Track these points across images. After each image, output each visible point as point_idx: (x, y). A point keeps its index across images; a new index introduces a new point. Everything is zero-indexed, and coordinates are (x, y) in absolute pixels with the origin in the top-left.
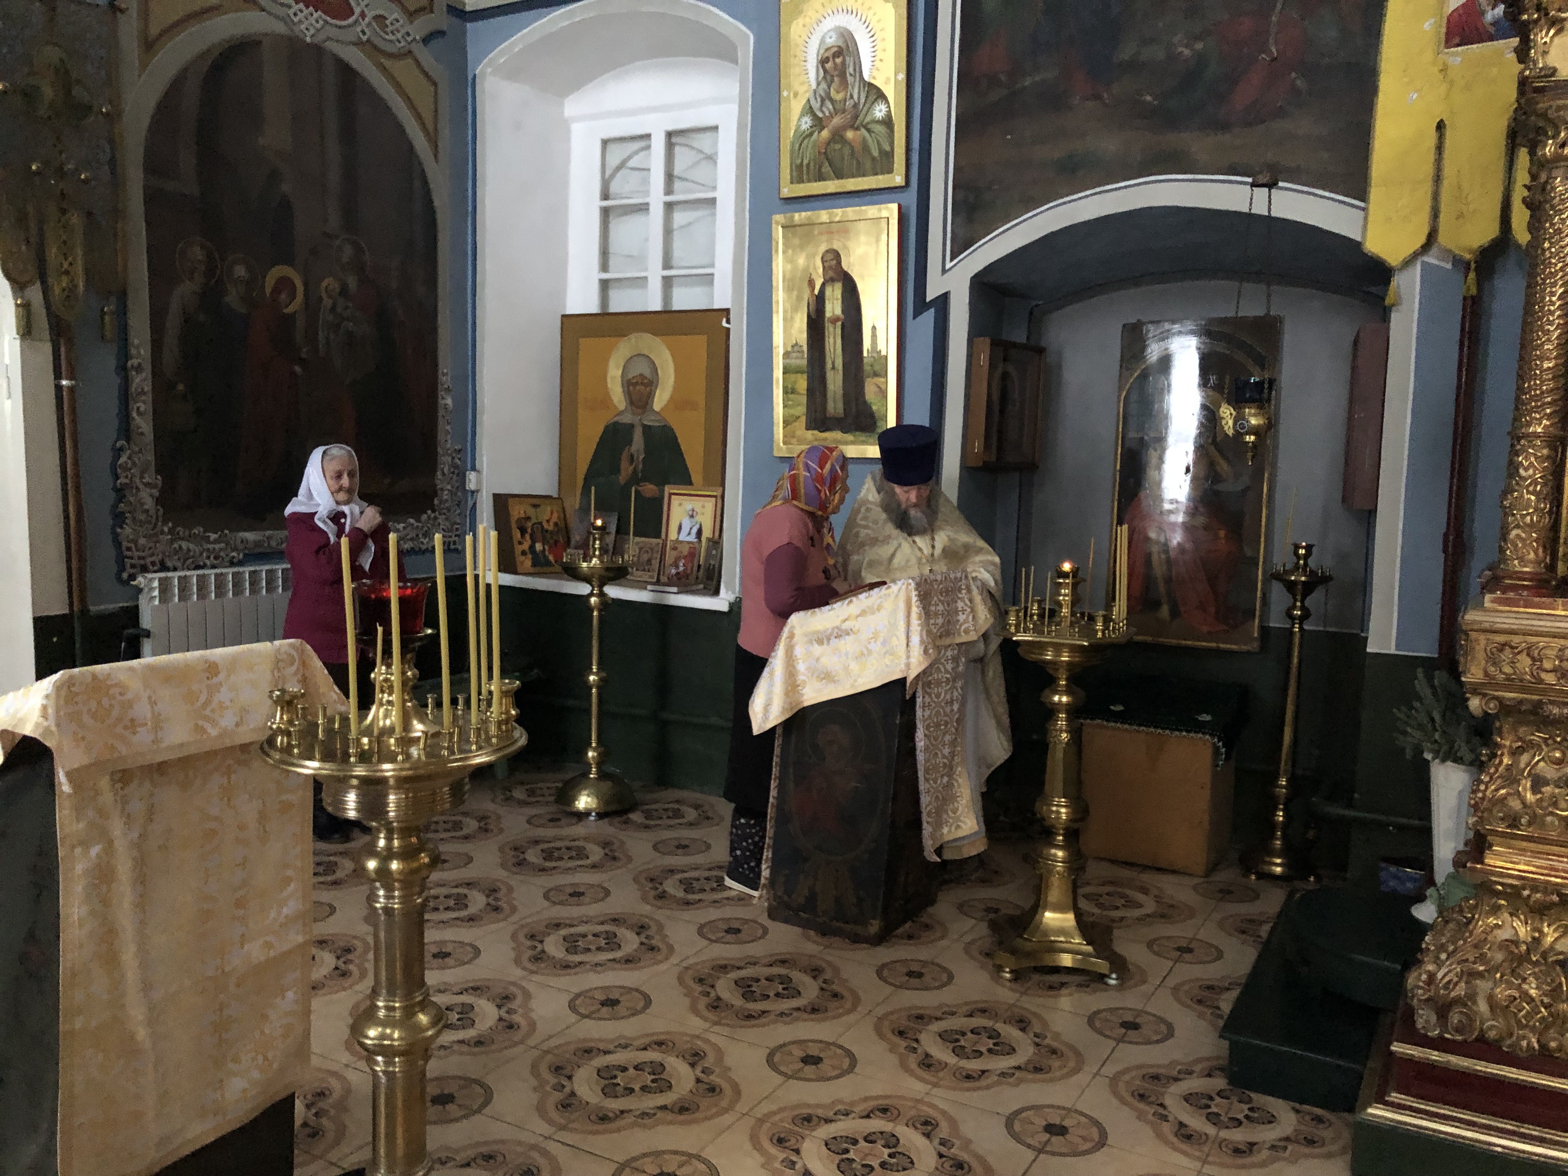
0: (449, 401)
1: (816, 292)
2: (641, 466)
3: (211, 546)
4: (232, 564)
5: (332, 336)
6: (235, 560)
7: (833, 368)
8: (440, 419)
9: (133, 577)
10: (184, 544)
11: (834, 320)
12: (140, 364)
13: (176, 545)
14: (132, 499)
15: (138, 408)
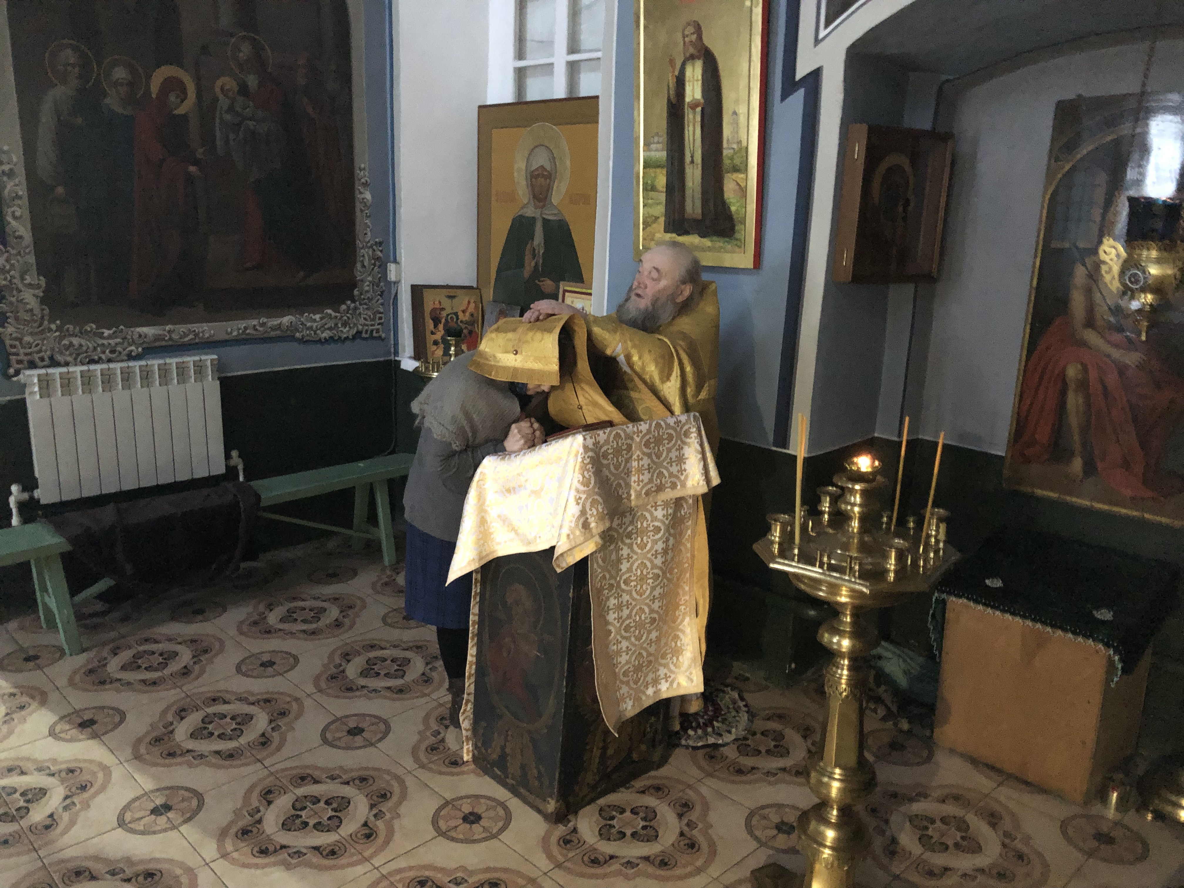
0: (368, 196)
1: (677, 73)
2: (541, 262)
3: (105, 342)
4: (130, 357)
5: (232, 136)
6: (133, 354)
7: (692, 162)
8: (358, 213)
9: (17, 373)
10: (76, 341)
11: (694, 106)
12: (11, 170)
13: (66, 342)
14: (14, 299)
15: (14, 212)
